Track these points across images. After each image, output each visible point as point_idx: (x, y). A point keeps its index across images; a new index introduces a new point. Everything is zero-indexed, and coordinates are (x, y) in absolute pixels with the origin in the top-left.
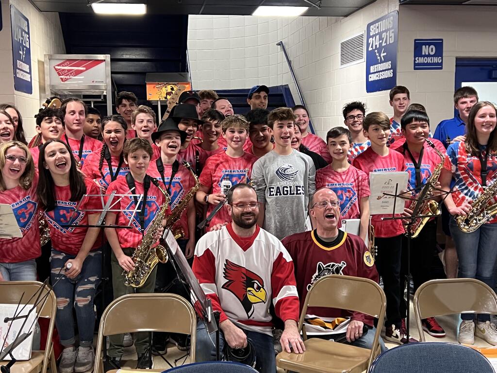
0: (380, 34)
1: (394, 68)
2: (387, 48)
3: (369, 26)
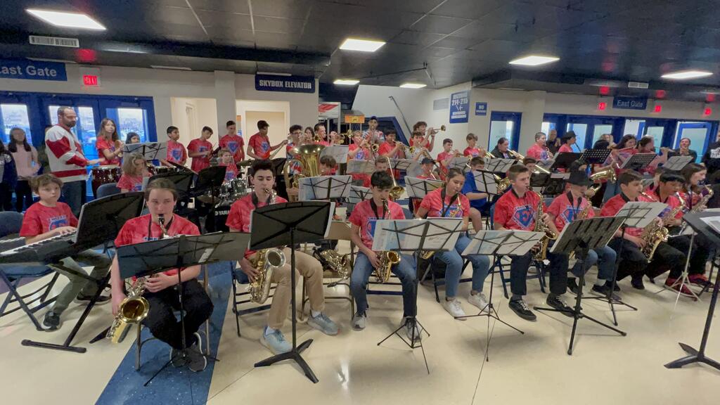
0: (460, 100)
1: (467, 114)
2: (463, 105)
3: (452, 95)
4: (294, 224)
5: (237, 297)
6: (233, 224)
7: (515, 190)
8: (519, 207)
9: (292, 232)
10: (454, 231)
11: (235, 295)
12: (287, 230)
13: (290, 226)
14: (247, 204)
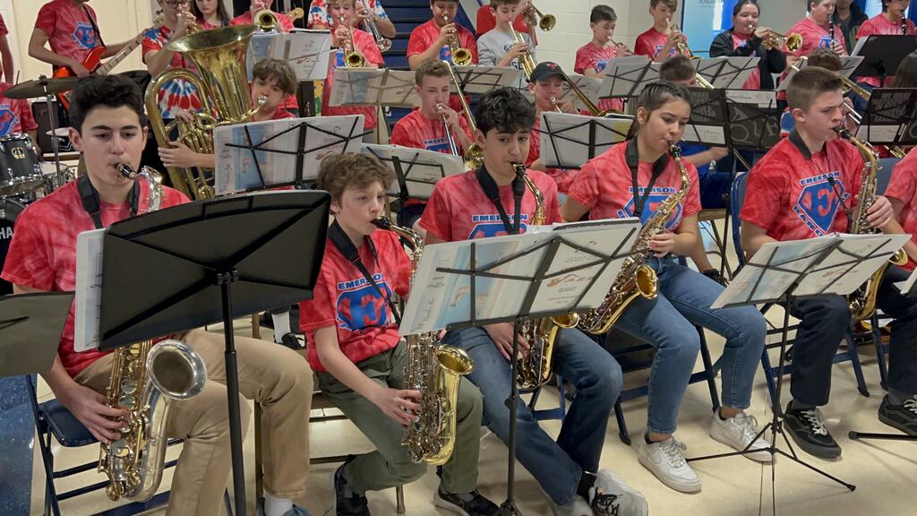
4: (227, 263)
5: (55, 481)
6: (25, 274)
7: (804, 137)
8: (809, 179)
9: (224, 288)
10: (614, 257)
11: (51, 476)
12: (208, 280)
13: (215, 270)
14: (68, 212)
